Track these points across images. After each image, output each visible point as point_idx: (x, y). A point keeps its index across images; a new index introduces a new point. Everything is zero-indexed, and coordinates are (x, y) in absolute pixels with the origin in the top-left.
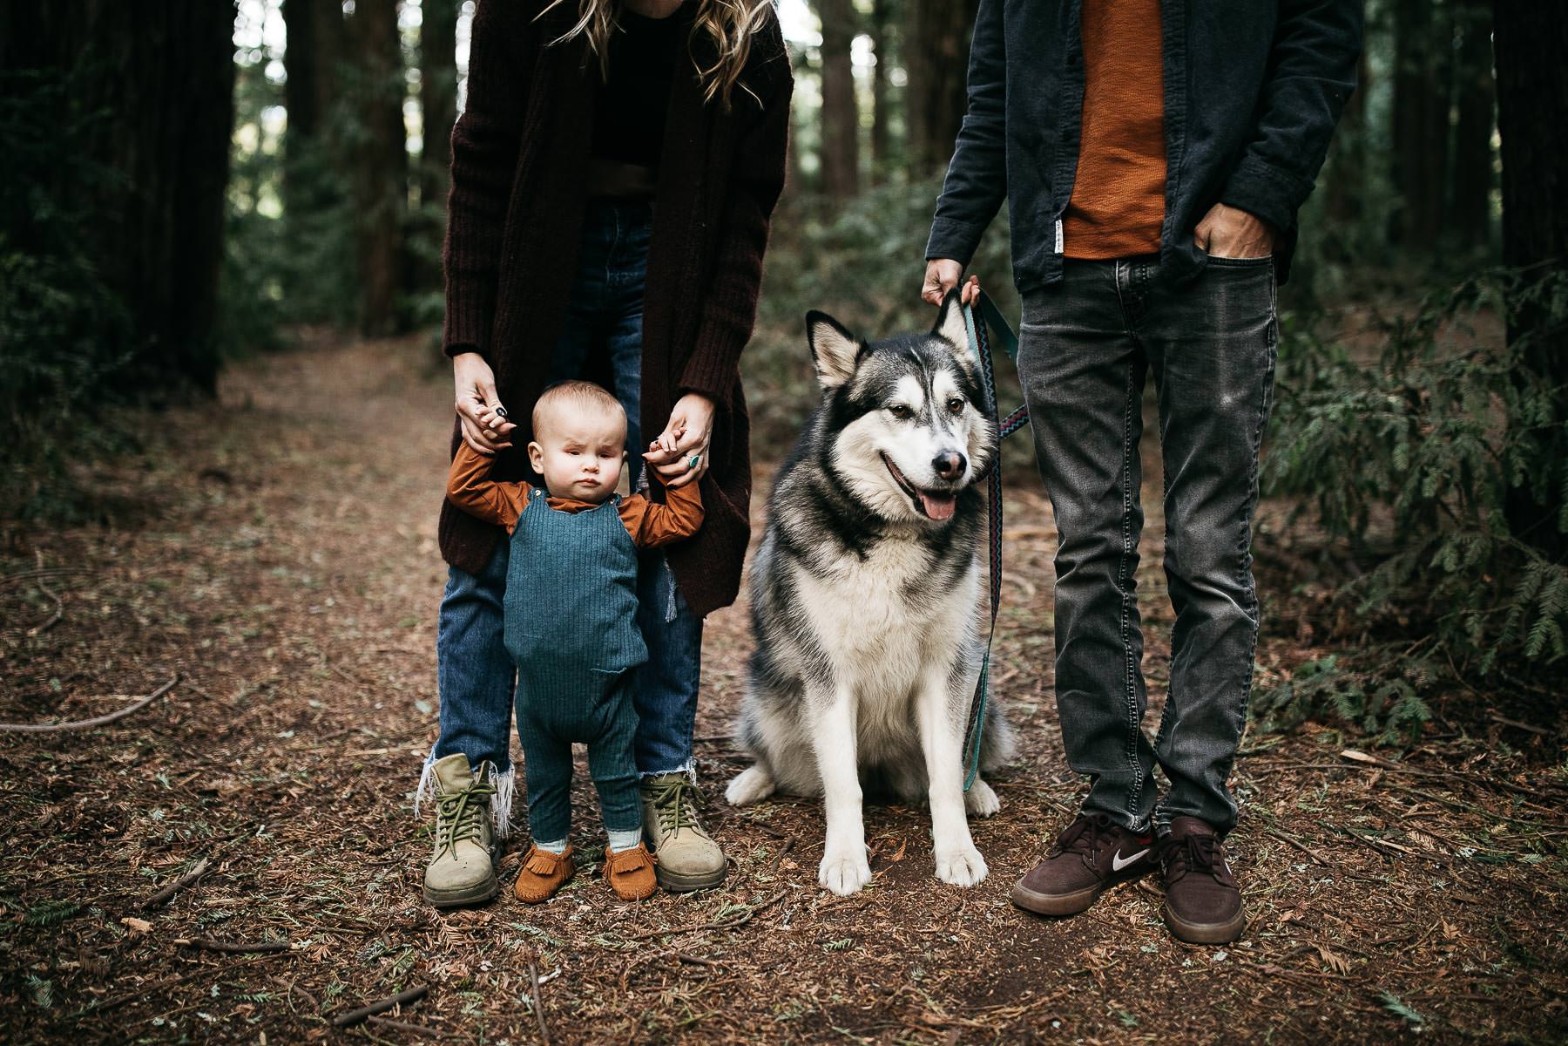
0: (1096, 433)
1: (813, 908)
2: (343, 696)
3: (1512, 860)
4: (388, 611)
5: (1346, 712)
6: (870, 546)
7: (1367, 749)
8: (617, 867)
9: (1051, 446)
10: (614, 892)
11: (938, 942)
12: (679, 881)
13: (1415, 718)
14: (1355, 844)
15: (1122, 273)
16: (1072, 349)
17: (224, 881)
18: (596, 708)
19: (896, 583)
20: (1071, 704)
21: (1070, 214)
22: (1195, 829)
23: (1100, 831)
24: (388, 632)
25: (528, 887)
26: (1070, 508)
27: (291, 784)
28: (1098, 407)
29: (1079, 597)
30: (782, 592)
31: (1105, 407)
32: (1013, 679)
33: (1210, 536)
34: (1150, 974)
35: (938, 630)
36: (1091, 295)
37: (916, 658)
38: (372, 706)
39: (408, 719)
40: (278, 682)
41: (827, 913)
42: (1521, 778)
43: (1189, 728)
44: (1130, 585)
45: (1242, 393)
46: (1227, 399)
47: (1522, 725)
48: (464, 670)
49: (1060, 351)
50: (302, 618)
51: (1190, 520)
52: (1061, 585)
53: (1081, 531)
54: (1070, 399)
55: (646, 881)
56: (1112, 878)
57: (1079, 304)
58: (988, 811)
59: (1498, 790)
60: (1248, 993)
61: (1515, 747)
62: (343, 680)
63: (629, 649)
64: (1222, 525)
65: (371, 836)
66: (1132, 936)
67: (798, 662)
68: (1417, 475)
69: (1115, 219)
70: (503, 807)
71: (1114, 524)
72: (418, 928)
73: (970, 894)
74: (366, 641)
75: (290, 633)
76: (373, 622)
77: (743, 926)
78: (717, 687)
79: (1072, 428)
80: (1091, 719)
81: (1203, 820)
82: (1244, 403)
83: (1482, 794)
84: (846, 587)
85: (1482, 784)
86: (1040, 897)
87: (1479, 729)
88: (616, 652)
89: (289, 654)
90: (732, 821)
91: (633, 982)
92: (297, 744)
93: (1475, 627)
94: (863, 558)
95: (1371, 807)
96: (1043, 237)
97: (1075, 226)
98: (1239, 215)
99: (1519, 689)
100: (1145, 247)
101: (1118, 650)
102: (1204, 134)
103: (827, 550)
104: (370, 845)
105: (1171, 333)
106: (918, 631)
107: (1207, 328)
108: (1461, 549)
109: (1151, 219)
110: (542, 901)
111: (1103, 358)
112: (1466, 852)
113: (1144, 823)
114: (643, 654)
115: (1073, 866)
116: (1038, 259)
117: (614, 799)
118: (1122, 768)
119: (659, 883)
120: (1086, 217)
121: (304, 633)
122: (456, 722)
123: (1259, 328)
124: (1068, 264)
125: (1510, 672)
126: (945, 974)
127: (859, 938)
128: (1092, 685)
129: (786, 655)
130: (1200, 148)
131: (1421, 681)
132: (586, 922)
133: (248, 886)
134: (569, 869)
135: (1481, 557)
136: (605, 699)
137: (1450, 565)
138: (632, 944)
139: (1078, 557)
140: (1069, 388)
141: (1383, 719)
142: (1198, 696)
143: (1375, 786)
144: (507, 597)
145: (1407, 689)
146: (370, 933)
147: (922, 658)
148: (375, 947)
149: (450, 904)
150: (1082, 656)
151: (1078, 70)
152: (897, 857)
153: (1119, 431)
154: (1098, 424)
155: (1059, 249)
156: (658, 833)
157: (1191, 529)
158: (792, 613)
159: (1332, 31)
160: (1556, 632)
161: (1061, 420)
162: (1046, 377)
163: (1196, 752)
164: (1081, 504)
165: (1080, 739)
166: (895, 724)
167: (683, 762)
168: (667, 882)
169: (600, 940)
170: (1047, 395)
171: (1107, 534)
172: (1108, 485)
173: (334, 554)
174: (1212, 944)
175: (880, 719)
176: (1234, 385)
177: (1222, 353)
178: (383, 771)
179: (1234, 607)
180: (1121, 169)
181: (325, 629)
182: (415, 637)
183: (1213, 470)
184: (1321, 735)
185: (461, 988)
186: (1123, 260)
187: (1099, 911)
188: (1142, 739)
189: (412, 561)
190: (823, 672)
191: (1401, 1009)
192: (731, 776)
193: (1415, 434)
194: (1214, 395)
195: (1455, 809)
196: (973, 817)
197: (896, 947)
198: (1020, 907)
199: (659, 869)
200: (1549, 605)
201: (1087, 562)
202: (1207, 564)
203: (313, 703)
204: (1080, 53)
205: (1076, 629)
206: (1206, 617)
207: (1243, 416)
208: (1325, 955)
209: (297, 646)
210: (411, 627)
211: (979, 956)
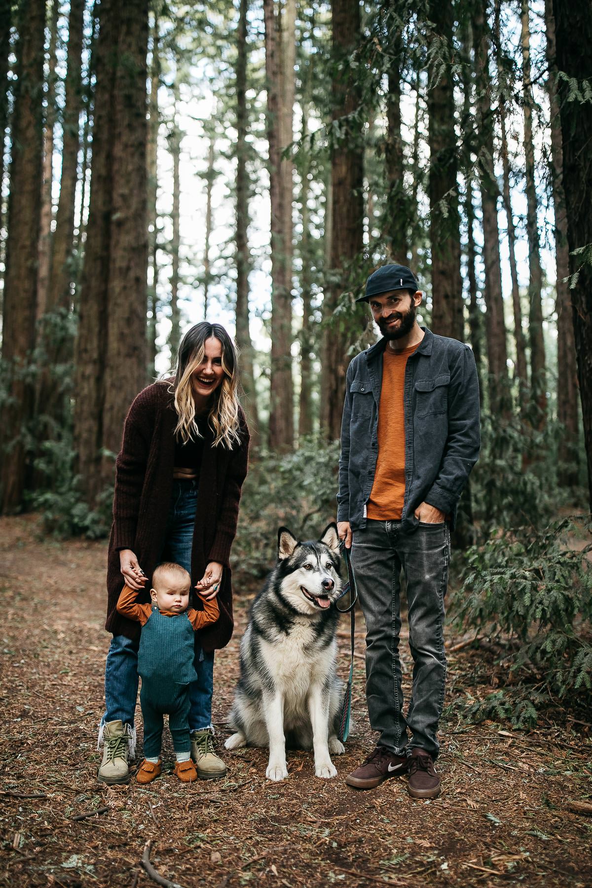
0: (381, 587)
1: (263, 785)
2: (40, 704)
3: (559, 773)
4: (52, 666)
5: (502, 715)
6: (290, 628)
7: (510, 731)
8: (181, 768)
9: (363, 592)
10: (179, 779)
11: (314, 796)
12: (207, 774)
13: (530, 717)
14: (494, 766)
15: (388, 526)
16: (370, 553)
17: (9, 774)
18: (176, 699)
19: (301, 645)
20: (372, 700)
21: (370, 502)
22: (421, 753)
23: (383, 754)
24: (55, 676)
25: (142, 777)
26: (371, 617)
27: (27, 739)
28: (381, 577)
29: (375, 655)
30: (255, 650)
31: (385, 577)
32: (357, 701)
33: (424, 631)
34: (398, 807)
35: (317, 668)
36: (377, 533)
37: (308, 680)
38: (55, 708)
39: (74, 714)
40: (7, 697)
41: (270, 787)
42: (572, 743)
43: (419, 710)
44: (397, 651)
45: (433, 574)
46: (427, 577)
47: (581, 722)
48: (120, 683)
49: (365, 554)
50: (11, 669)
51: (416, 625)
52: (368, 650)
53: (375, 627)
54: (370, 574)
55: (192, 774)
56: (388, 775)
57: (372, 536)
58: (340, 752)
59: (562, 747)
60: (435, 814)
61: (577, 732)
62: (38, 697)
63: (190, 675)
64: (429, 626)
65: (69, 758)
66: (394, 796)
67: (260, 682)
68: (534, 608)
69: (386, 505)
70: (133, 743)
71: (388, 625)
72: (98, 790)
73: (329, 781)
74: (45, 680)
75: (7, 676)
76: (46, 671)
77: (235, 791)
78: (218, 703)
79: (371, 585)
80: (380, 707)
81: (424, 749)
82: (434, 578)
83: (555, 749)
84: (281, 646)
85: (556, 745)
86: (357, 780)
87: (563, 724)
88: (185, 675)
89: (9, 684)
90: (228, 755)
91: (190, 808)
92: (23, 723)
93: (559, 676)
94: (288, 634)
95: (507, 754)
96: (360, 511)
97: (371, 507)
98: (430, 507)
99: (583, 707)
100: (397, 517)
101: (391, 678)
102: (419, 478)
103: (273, 631)
104: (69, 762)
105: (406, 550)
106: (309, 666)
107: (419, 549)
108: (554, 642)
109: (399, 507)
110: (148, 783)
111: (383, 558)
112: (541, 770)
113: (401, 751)
114: (195, 677)
115: (371, 769)
116: (358, 519)
117: (179, 738)
118: (393, 728)
119: (198, 776)
120: (375, 504)
121: (13, 676)
122: (116, 705)
123: (440, 549)
124: (368, 521)
125: (582, 700)
126: (316, 807)
127: (282, 795)
128: (380, 692)
129: (255, 680)
130: (417, 483)
131: (536, 702)
132: (168, 789)
133: (19, 777)
134: (159, 771)
135: (562, 645)
136: (180, 696)
137: (549, 649)
138: (189, 796)
139: (374, 638)
140: (369, 569)
141: (518, 718)
142: (422, 697)
143: (510, 746)
144: (141, 651)
145: (530, 704)
146: (78, 792)
147: (311, 680)
148: (82, 797)
149: (111, 782)
150: (376, 680)
151: (376, 447)
152: (300, 769)
153: (390, 587)
154: (381, 584)
155: (365, 516)
156: (198, 755)
157: (416, 628)
158: (258, 660)
159: (467, 440)
160: (587, 678)
161: (367, 582)
162: (361, 564)
163: (422, 721)
164: (375, 616)
165: (375, 716)
166: (300, 710)
167: (209, 724)
168: (202, 775)
169: (175, 795)
170: (361, 572)
171: (385, 629)
172: (385, 609)
173: (14, 638)
174: (424, 798)
175: (293, 707)
176: (430, 570)
177: (425, 559)
178: (67, 735)
179: (434, 660)
180: (389, 487)
181: (23, 674)
182: (69, 678)
183: (423, 605)
184: (491, 724)
185: (120, 810)
186: (389, 521)
187: (382, 787)
188: (401, 715)
189: (55, 643)
190: (270, 686)
191: (493, 818)
192: (227, 737)
193: (535, 588)
194: (423, 575)
195: (542, 754)
196: (333, 755)
197: (297, 798)
198: (349, 785)
199: (198, 770)
200: (585, 667)
201: (378, 640)
202: (423, 642)
203: (26, 707)
204: (376, 442)
205: (374, 668)
206: (424, 664)
207: (434, 583)
208: (469, 802)
209: (12, 682)
210: (66, 674)
211: (330, 801)
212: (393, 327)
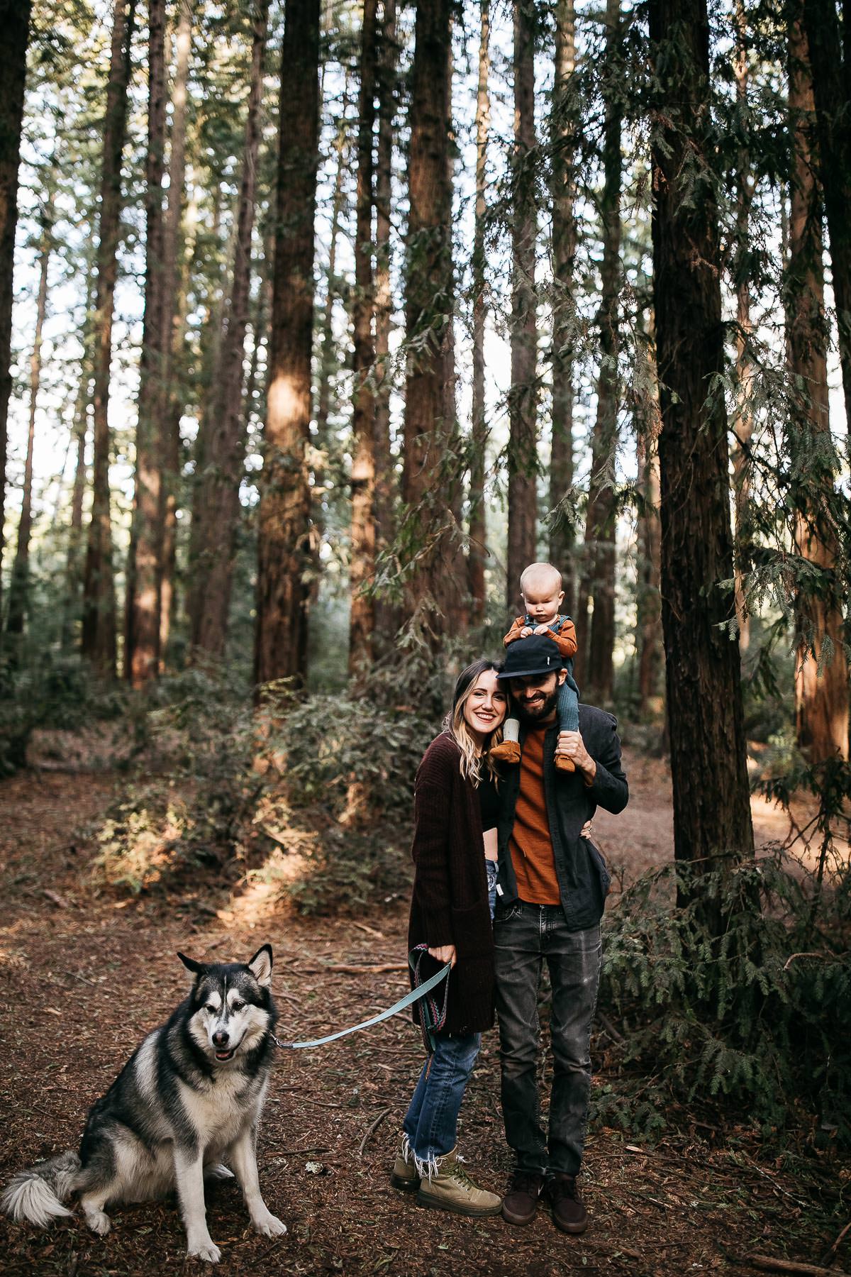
3: (715, 1207)
5: (624, 1121)
7: (638, 1145)
14: (646, 1203)
15: (543, 926)
19: (232, 1093)
22: (566, 1176)
42: (711, 1159)
45: (592, 977)
46: (586, 980)
47: (705, 1125)
59: (701, 1166)
83: (695, 1169)
87: (686, 1127)
95: (648, 1180)
107: (578, 949)
108: (675, 1030)
112: (694, 1204)
135: (684, 1034)
141: (641, 1125)
143: (646, 1167)
145: (652, 1107)
160: (723, 1081)
176: (588, 973)
177: (584, 960)
184: (613, 1135)
194: (581, 978)
195: (684, 1178)
212: (535, 708)
